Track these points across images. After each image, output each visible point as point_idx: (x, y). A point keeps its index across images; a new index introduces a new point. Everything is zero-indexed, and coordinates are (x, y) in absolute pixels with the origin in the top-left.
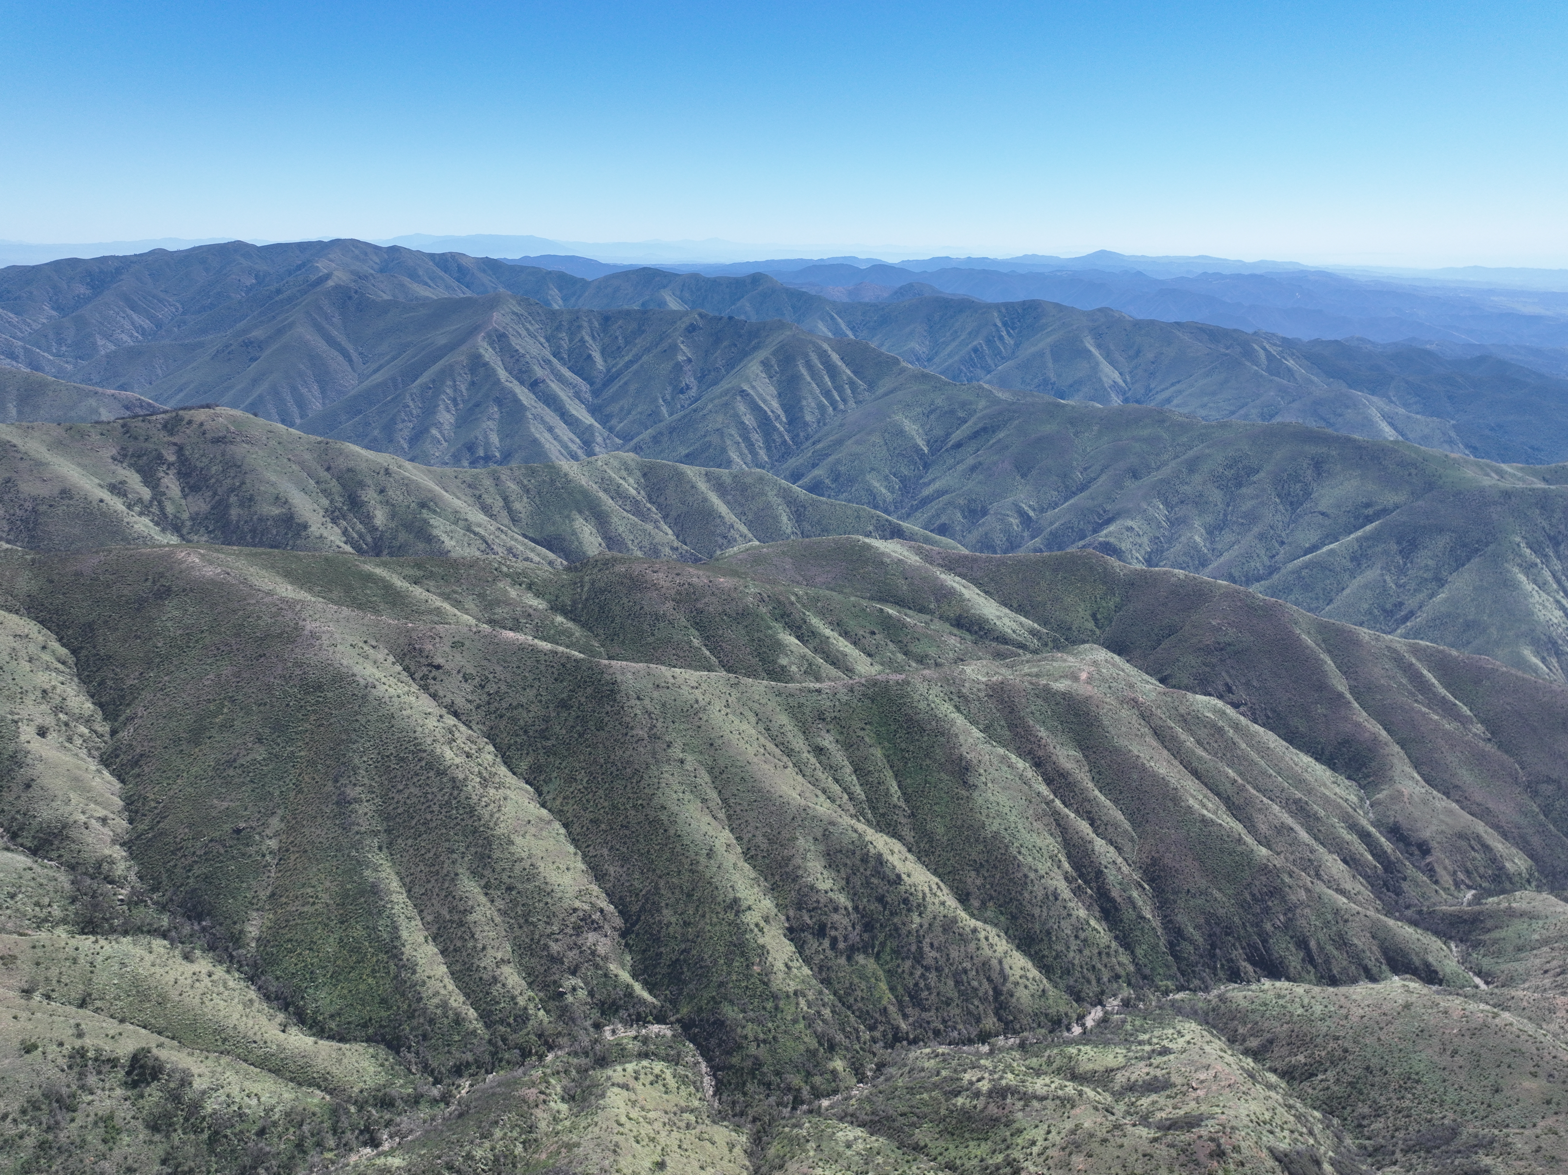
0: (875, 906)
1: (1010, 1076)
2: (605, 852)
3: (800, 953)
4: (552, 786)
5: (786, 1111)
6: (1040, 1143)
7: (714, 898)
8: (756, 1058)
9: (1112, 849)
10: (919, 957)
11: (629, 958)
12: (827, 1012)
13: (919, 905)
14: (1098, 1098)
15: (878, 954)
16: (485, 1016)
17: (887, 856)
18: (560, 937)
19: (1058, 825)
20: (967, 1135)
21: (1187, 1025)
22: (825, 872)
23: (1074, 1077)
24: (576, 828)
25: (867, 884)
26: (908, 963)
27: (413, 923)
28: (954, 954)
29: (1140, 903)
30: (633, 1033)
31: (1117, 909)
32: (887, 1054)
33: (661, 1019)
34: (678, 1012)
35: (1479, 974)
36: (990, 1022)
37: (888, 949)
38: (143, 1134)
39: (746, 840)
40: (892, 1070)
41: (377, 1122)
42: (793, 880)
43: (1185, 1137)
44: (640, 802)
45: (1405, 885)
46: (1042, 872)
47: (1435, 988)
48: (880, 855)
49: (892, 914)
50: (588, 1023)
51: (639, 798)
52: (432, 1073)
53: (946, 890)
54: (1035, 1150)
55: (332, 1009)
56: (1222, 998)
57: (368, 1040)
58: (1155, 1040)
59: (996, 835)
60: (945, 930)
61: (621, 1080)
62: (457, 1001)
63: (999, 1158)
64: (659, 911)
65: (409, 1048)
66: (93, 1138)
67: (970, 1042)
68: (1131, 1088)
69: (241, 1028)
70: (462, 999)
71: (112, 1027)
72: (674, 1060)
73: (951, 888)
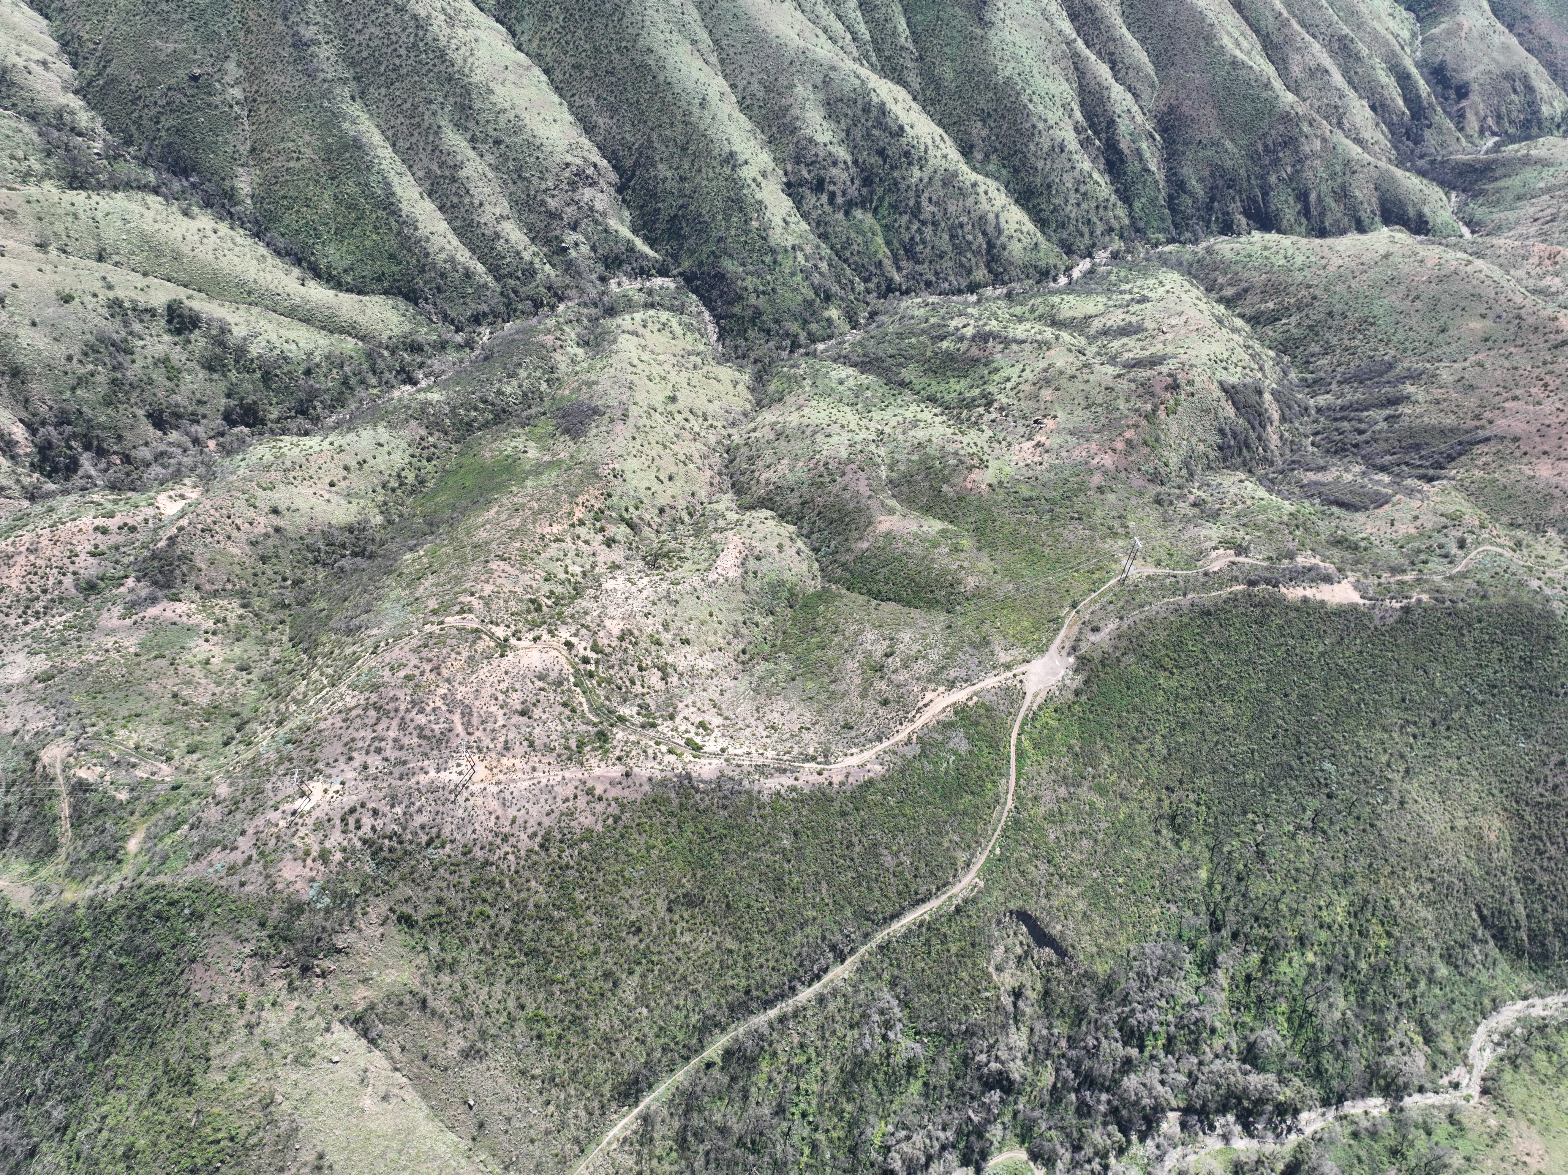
0: (875, 160)
1: (994, 322)
2: (592, 101)
3: (798, 208)
4: (525, 26)
5: (785, 354)
6: (1015, 380)
7: (709, 152)
8: (756, 308)
9: (1129, 96)
10: (916, 212)
11: (627, 214)
12: (824, 266)
13: (920, 159)
14: (1073, 341)
15: (876, 208)
16: (494, 270)
17: (890, 106)
18: (556, 192)
19: (1077, 69)
20: (949, 373)
21: (1169, 276)
22: (825, 123)
23: (1054, 323)
24: (558, 75)
25: (868, 136)
26: (906, 218)
27: (405, 179)
28: (952, 209)
29: (1147, 155)
30: (638, 285)
31: (1122, 161)
32: (880, 304)
33: (663, 272)
34: (679, 265)
35: (1468, 224)
36: (981, 274)
37: (886, 204)
38: (202, 374)
39: (740, 87)
40: (884, 318)
41: (410, 364)
42: (791, 132)
43: (1144, 374)
44: (624, 44)
45: (1427, 133)
46: (1051, 122)
47: (1422, 237)
48: (883, 104)
49: (892, 168)
50: (594, 277)
51: (622, 39)
52: (452, 322)
53: (949, 141)
54: (1009, 385)
55: (345, 264)
56: (1209, 251)
57: (386, 292)
58: (1136, 290)
59: (1008, 81)
60: (945, 184)
61: (631, 328)
62: (464, 256)
63: (976, 392)
64: (653, 165)
65: (426, 299)
66: (158, 376)
67: (960, 292)
68: (1105, 332)
69: (261, 281)
70: (468, 254)
71: (139, 280)
72: (680, 310)
73: (955, 140)
